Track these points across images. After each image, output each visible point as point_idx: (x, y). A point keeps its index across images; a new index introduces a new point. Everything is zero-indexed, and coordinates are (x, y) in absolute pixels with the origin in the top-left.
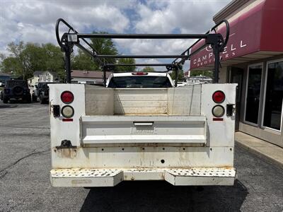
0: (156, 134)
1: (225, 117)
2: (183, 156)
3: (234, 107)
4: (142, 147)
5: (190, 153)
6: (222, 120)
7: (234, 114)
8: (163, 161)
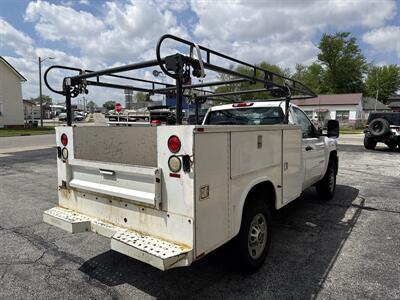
0: (118, 186)
1: (182, 172)
2: (143, 219)
3: (192, 159)
4: (111, 199)
5: (149, 216)
6: (179, 176)
7: (192, 170)
8: (126, 220)
